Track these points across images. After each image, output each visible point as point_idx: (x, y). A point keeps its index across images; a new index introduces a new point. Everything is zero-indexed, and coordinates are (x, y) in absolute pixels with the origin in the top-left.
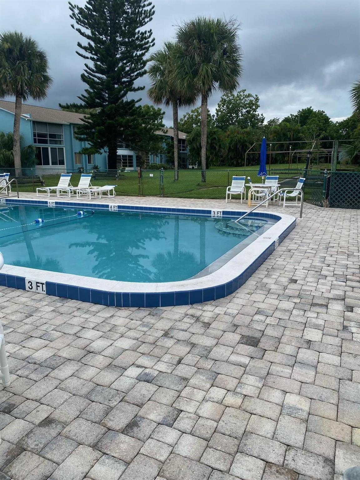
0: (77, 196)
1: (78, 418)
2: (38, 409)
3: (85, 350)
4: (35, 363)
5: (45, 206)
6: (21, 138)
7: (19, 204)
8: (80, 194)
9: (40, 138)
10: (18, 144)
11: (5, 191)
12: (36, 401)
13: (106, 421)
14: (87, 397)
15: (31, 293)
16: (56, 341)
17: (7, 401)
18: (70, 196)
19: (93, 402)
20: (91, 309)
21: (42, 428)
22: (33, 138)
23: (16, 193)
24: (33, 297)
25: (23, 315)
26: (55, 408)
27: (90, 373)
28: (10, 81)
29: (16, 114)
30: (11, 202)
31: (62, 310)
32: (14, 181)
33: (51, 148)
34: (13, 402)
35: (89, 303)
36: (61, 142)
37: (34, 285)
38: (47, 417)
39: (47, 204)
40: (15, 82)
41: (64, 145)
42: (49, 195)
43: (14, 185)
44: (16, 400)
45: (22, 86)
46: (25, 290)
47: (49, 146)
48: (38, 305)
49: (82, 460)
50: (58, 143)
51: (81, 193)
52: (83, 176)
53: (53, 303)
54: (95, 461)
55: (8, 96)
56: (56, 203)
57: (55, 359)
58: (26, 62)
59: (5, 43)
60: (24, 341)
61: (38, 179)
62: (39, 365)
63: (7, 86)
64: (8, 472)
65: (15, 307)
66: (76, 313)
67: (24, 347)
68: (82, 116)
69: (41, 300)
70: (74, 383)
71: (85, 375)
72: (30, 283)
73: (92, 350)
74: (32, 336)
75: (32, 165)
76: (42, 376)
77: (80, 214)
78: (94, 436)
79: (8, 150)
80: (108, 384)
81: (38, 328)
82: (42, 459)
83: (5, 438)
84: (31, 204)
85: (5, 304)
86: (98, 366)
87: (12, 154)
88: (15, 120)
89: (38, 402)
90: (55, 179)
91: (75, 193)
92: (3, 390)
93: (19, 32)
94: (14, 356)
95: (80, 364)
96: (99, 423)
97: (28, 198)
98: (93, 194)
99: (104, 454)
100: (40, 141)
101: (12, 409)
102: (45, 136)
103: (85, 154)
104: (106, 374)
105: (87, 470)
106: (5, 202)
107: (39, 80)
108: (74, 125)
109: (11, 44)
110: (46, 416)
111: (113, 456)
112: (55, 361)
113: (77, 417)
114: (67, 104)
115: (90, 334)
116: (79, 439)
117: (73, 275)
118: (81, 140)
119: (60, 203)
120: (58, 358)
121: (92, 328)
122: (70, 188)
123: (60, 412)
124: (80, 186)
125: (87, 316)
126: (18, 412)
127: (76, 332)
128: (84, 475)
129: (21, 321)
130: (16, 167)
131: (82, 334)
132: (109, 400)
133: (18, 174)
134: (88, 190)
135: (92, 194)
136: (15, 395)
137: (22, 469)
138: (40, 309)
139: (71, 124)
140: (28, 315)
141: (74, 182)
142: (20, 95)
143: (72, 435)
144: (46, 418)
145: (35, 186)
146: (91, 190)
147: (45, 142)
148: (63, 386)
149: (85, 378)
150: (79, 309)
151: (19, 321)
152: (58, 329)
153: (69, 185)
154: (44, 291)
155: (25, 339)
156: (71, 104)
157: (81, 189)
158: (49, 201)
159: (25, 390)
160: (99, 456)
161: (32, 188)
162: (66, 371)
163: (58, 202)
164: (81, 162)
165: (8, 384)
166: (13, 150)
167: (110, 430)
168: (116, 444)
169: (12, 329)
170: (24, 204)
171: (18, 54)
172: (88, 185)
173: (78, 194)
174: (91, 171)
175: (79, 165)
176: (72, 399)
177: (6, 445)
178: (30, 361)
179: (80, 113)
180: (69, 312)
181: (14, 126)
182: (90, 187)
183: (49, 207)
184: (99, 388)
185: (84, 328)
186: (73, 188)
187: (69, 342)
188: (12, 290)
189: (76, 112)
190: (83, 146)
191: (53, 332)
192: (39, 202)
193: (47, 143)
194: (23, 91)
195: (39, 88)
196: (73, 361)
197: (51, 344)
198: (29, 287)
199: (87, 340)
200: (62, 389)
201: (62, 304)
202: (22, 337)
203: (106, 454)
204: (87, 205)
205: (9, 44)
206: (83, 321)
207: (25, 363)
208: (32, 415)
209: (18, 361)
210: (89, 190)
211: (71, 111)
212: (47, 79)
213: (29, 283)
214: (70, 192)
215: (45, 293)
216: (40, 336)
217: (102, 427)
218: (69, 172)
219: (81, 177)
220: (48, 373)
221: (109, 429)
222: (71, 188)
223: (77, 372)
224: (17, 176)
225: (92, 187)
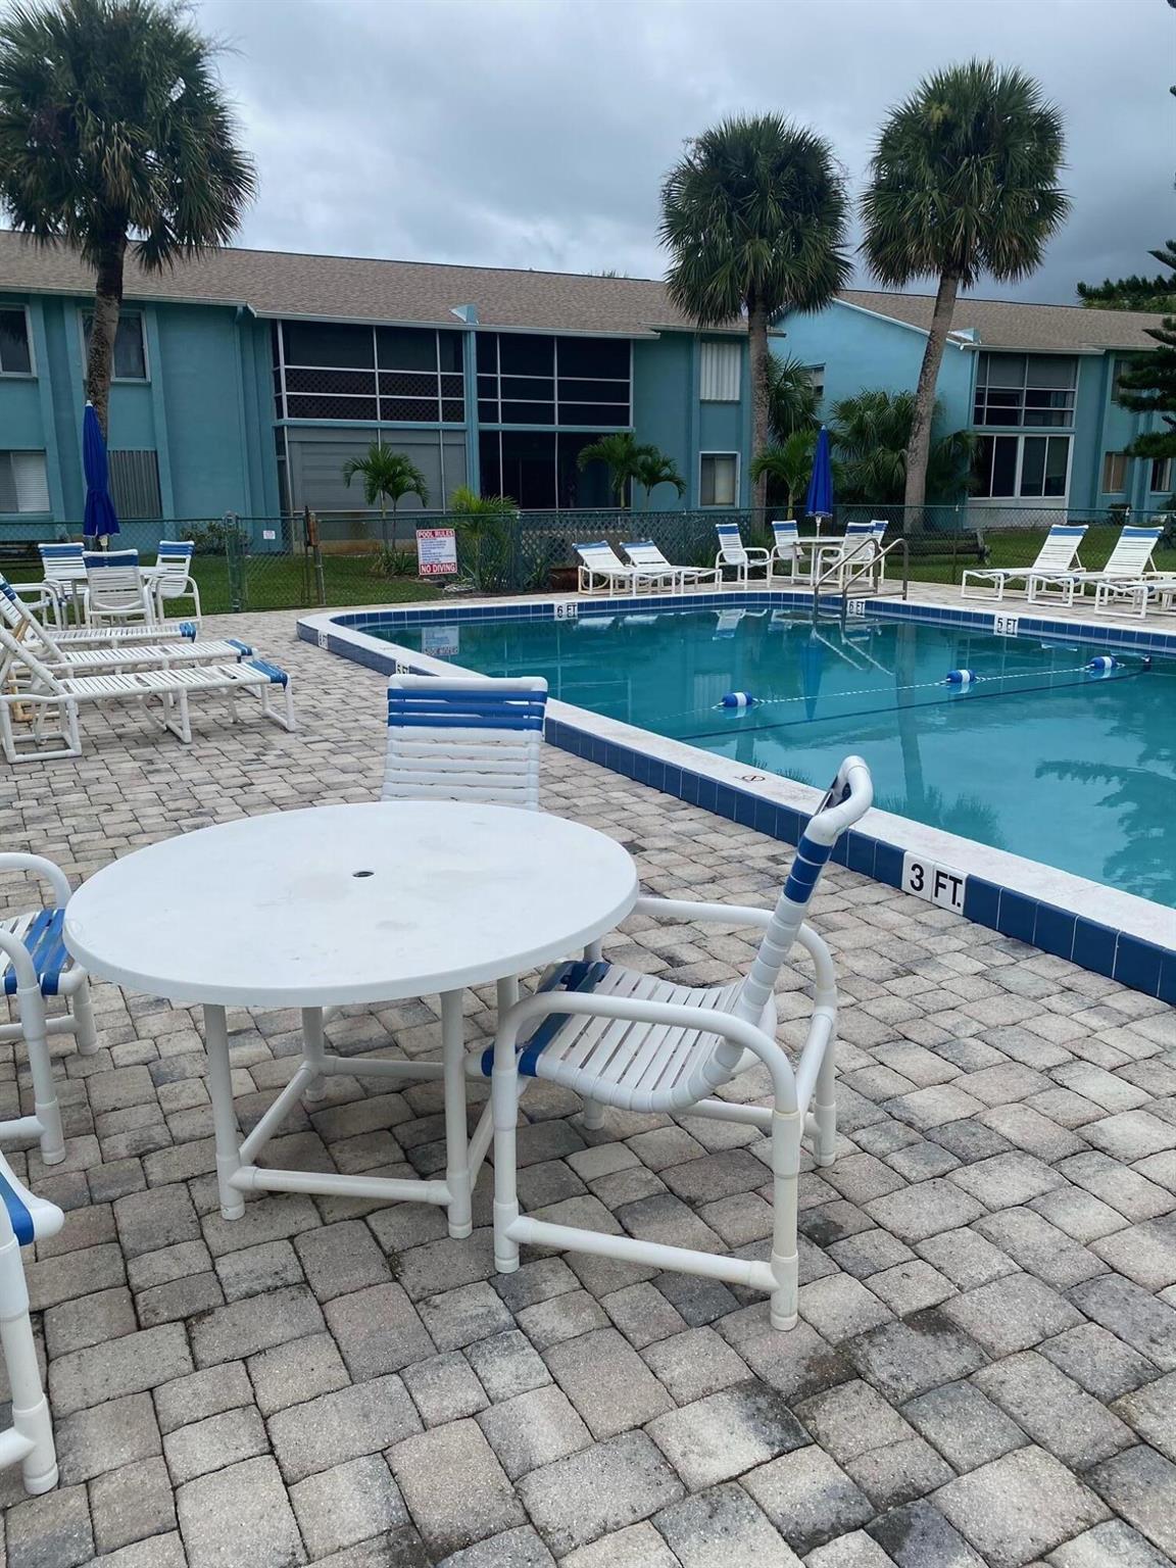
0: (1097, 603)
1: (1032, 1353)
2: (906, 1268)
3: (1078, 1134)
4: (910, 1124)
5: (985, 630)
6: (938, 409)
7: (903, 619)
8: (1106, 598)
9: (995, 406)
10: (925, 430)
11: (868, 575)
12: (903, 1240)
13: (1133, 1404)
14: (1073, 1293)
15: (916, 901)
16: (983, 1074)
17: (821, 1208)
18: (1070, 601)
19: (1090, 1319)
20: (1109, 1001)
21: (914, 1332)
22: (973, 406)
23: (898, 585)
24: (923, 917)
25: (886, 967)
26: (960, 1288)
27: (1087, 1217)
28: (932, 228)
29: (932, 331)
30: (880, 610)
31: (1011, 978)
32: (899, 544)
33: (1026, 438)
34: (838, 1220)
35: (1104, 980)
36: (1063, 417)
37: (929, 880)
38: (934, 1307)
39: (993, 623)
40: (946, 226)
41: (1073, 428)
42: (1000, 596)
43: (896, 557)
44: (843, 1214)
45: (965, 239)
46: (900, 888)
47: (1021, 434)
48: (935, 944)
49: (1037, 1499)
50: (1054, 420)
51: (1111, 593)
52: (1129, 534)
53: (982, 948)
54: (1083, 1524)
55: (918, 276)
56: (1023, 623)
57: (974, 1130)
58: (990, 156)
59: (935, 106)
60: (884, 1046)
61: (971, 542)
62: (922, 1135)
63: (920, 245)
64: (806, 1417)
65: (866, 935)
66: (1055, 1002)
67: (882, 1064)
68: (1155, 320)
69: (944, 931)
70: (1026, 1230)
71: (1069, 1219)
72: (917, 870)
73: (1103, 1142)
74: (907, 1035)
75: (958, 495)
76: (927, 1171)
77: (1100, 666)
78: (1086, 1438)
79: (892, 449)
80: (1152, 1279)
81: (928, 1017)
82: (906, 1426)
83: (811, 1315)
84: (940, 621)
85: (838, 918)
86: (1123, 1207)
87: (902, 459)
88: (928, 353)
89: (909, 1245)
90: (1026, 543)
91: (1090, 591)
92: (812, 1171)
93: (982, 61)
94: (850, 1081)
95: (1056, 1176)
96: (1109, 1402)
97: (932, 602)
98: (1155, 598)
99: (1117, 1515)
100: (996, 418)
101: (832, 1239)
102: (1012, 398)
103: (1144, 456)
104: (1147, 1242)
105: (1052, 1541)
106: (862, 609)
107: (1026, 209)
108: (1120, 355)
109: (953, 106)
110: (930, 1300)
111: (1147, 1539)
112: (974, 1139)
113: (1032, 1348)
114: (1107, 283)
115: (1100, 1086)
116: (1030, 1422)
117: (1059, 874)
118: (1137, 406)
119: (1036, 625)
120: (982, 1133)
121: (1108, 1067)
122: (1074, 573)
123: (974, 1306)
124: (1111, 570)
125: (1095, 1021)
126: (849, 1254)
127: (1049, 1065)
128: (1038, 1548)
129: (880, 982)
130: (908, 503)
131: (1071, 1079)
132: (1153, 1341)
133: (912, 525)
134: (1140, 582)
135: (1153, 597)
136: (844, 1198)
137: (847, 1430)
138: (939, 959)
139: (1109, 352)
140: (900, 969)
141: (1094, 553)
142: (955, 269)
143: (1009, 1397)
144: (929, 1308)
145: (958, 562)
146: (1150, 583)
147: (1010, 418)
148: (993, 1229)
149: (1069, 1229)
150: (1070, 990)
151: (872, 980)
152: (992, 1037)
153: (1073, 564)
154: (959, 905)
155: (886, 1039)
156: (1120, 281)
157: (1115, 580)
158: (998, 614)
159: (874, 1195)
160: (1099, 1515)
161: (948, 569)
162: (1008, 1182)
163: (1027, 620)
164: (1122, 484)
165: (829, 1159)
166: (907, 448)
167: (1146, 1443)
168: (1166, 1502)
169: (850, 1000)
170: (921, 618)
171: (970, 134)
172: (1144, 565)
173: (1102, 595)
174: (1154, 517)
175: (1116, 497)
176: (1017, 1281)
177: (807, 1337)
178: (895, 1112)
179: (1149, 311)
180: (1033, 993)
181: (923, 371)
182: (1149, 574)
183: (995, 633)
184: (1113, 1281)
185: (1081, 1058)
186: (1086, 576)
187: (1024, 1092)
188: (860, 879)
189: (1136, 307)
190: (1141, 429)
191: (973, 1042)
192: (967, 616)
193: (1015, 423)
194: (968, 255)
195: (1020, 240)
196: (1031, 1158)
197: (965, 1081)
198: (912, 882)
199: (1089, 1103)
200: (987, 1236)
201: (1013, 961)
202: (880, 1032)
203: (1124, 1520)
204: (1129, 636)
205: (945, 107)
206: (1076, 1035)
207: (880, 1115)
208: (889, 1280)
209: (862, 1100)
210: (1143, 585)
211: (1114, 308)
212: (1051, 204)
213: (913, 869)
214: (1072, 590)
215: (960, 910)
216: (931, 1043)
217: (1119, 1423)
218: (1073, 518)
219: (1121, 539)
220: (947, 1167)
221: (1141, 1438)
222: (1077, 575)
223: (1042, 1199)
224: (907, 528)
225: (1156, 573)
